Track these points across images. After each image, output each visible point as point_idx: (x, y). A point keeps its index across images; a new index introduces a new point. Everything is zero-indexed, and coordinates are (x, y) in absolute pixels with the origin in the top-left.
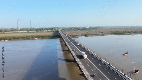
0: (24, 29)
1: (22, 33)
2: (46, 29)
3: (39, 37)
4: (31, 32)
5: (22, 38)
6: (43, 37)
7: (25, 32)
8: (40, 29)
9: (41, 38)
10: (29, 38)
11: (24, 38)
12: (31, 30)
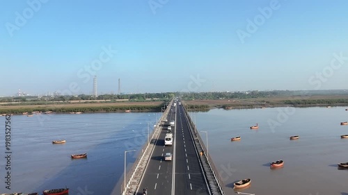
0: (106, 95)
1: (101, 102)
2: (150, 96)
3: (133, 109)
4: (118, 102)
5: (104, 109)
6: (140, 109)
7: (109, 102)
8: (138, 96)
9: (138, 111)
10: (115, 110)
11: (107, 110)
12: (119, 97)
